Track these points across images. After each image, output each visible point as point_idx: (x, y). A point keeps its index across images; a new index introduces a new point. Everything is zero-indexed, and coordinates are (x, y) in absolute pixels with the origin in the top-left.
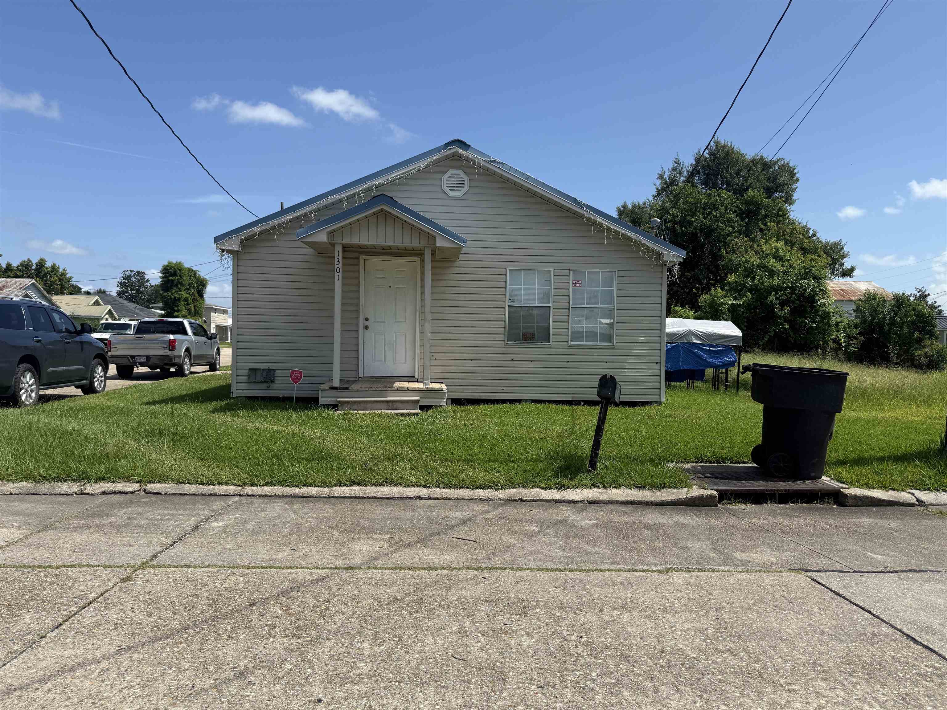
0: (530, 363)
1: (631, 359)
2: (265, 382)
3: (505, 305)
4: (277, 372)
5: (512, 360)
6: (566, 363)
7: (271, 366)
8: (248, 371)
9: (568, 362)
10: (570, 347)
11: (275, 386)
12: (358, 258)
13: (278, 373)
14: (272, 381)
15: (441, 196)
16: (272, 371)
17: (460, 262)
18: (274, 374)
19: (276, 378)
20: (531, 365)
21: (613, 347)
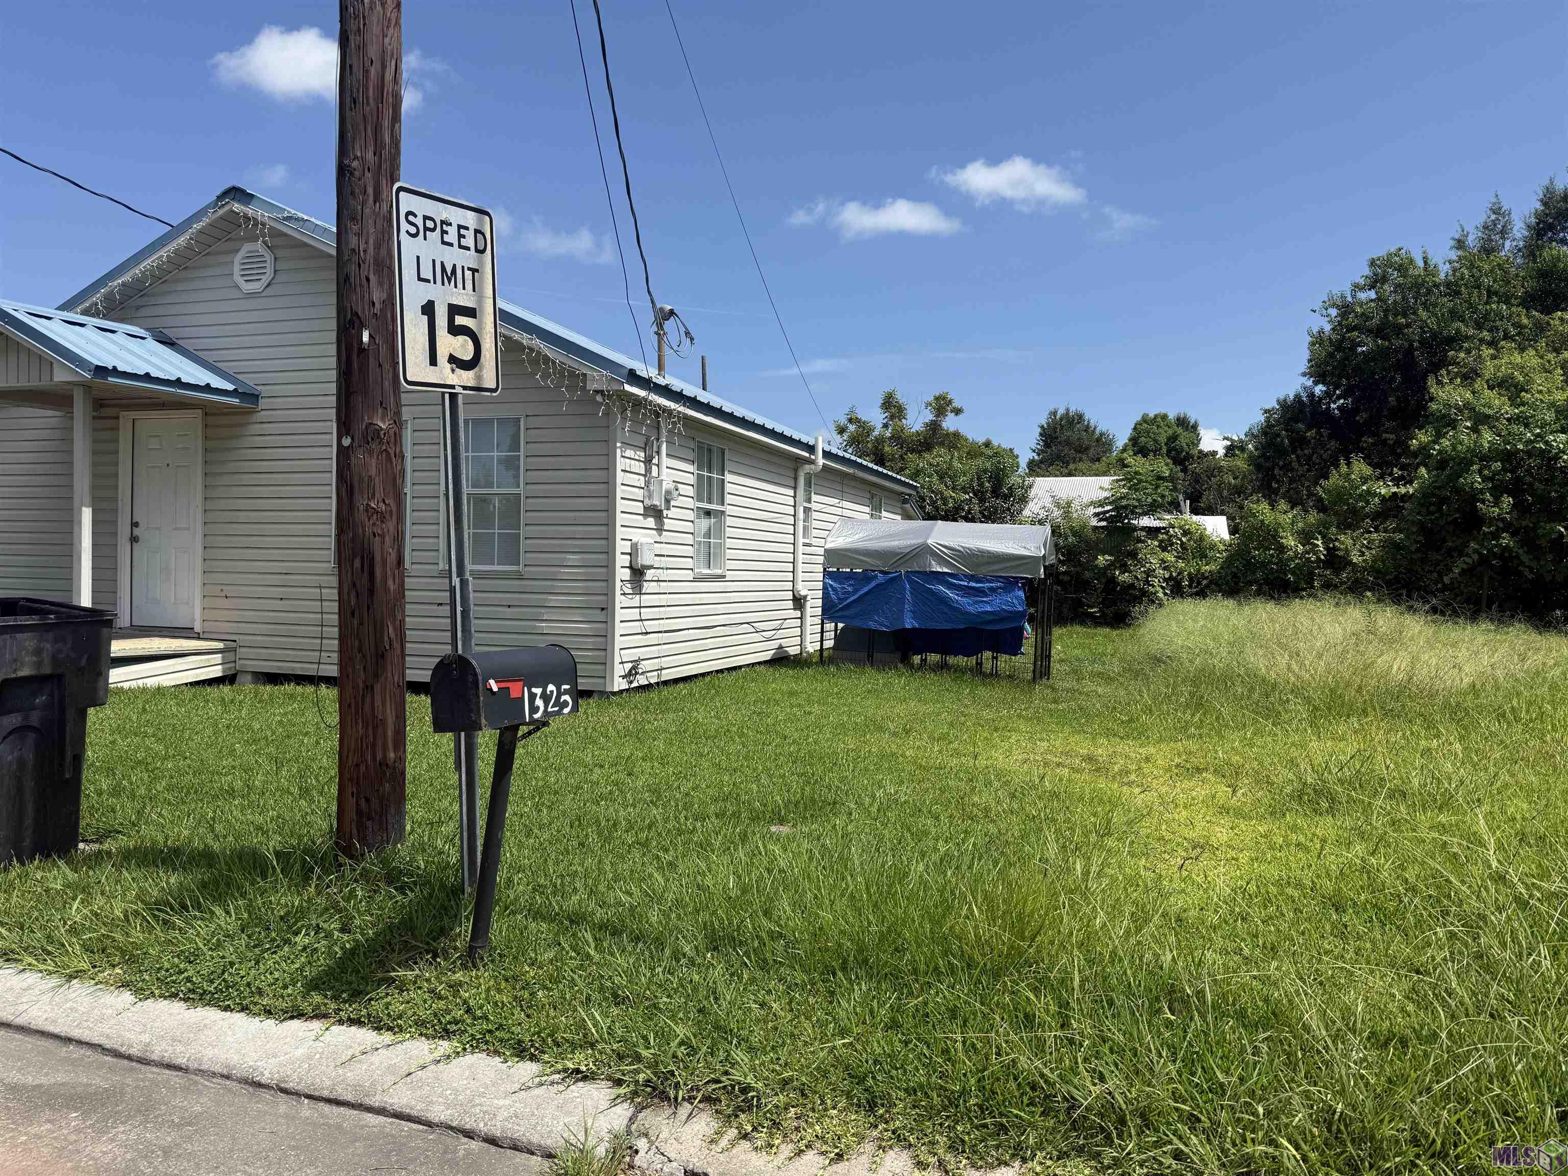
1: (554, 600)
6: (435, 607)
9: (440, 604)
10: (443, 575)
12: (117, 418)
15: (234, 294)
17: (263, 413)
21: (520, 577)
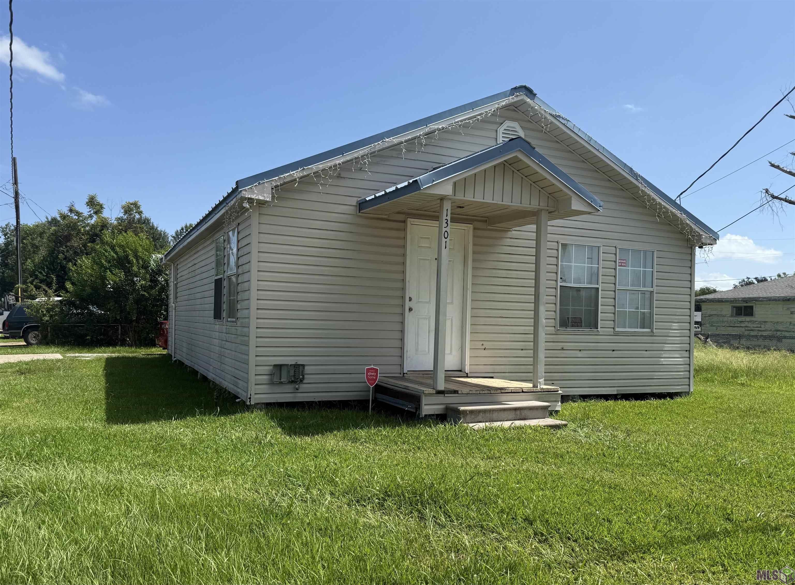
0: (578, 352)
1: (667, 347)
2: (292, 382)
3: (557, 285)
4: (306, 368)
5: (563, 349)
6: (611, 352)
7: (301, 360)
8: (271, 368)
9: (614, 350)
10: (617, 334)
11: (303, 387)
12: (404, 222)
13: (308, 369)
14: (301, 381)
16: (301, 368)
18: (303, 371)
19: (306, 376)
20: (579, 354)
21: (652, 334)
